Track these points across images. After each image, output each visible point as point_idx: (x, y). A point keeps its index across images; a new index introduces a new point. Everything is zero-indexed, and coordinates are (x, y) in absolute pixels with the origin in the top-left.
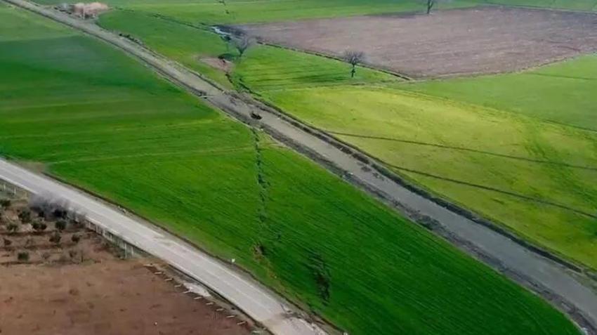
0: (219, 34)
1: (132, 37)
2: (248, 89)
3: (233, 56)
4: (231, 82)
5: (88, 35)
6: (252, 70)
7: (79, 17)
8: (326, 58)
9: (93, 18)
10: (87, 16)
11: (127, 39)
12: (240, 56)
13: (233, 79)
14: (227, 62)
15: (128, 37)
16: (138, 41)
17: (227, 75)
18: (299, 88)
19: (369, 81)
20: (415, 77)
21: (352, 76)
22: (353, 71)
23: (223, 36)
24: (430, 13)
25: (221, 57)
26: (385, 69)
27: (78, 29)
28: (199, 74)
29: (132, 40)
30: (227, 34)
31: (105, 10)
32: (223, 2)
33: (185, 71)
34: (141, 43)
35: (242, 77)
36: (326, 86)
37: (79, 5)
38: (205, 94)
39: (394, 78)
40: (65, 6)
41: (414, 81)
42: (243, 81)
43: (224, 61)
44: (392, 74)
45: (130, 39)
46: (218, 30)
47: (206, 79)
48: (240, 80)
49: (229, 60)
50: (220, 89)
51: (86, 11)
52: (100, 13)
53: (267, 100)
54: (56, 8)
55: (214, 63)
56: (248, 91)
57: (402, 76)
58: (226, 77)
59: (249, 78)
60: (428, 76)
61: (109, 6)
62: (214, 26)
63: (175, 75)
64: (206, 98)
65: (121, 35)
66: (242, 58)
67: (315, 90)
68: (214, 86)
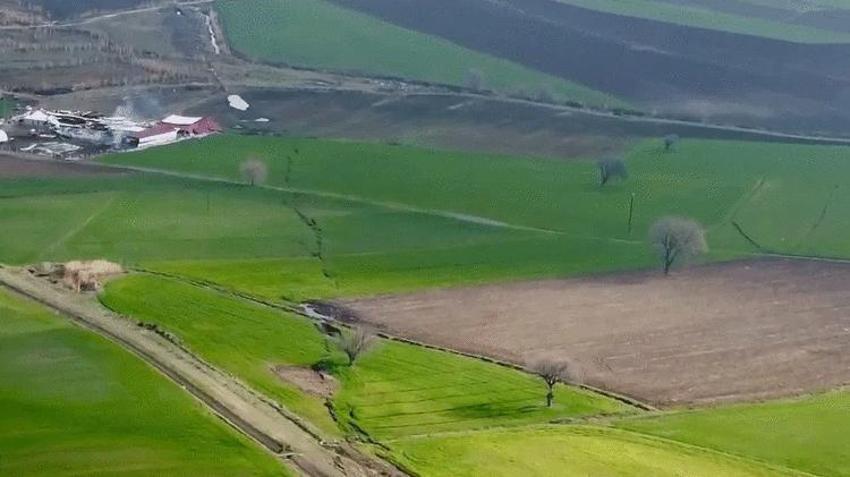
0: (313, 318)
1: (161, 330)
2: (366, 434)
3: (336, 365)
4: (335, 420)
5: (84, 326)
6: (370, 393)
7: (71, 288)
8: (499, 366)
9: (94, 290)
10: (85, 287)
11: (153, 333)
12: (350, 365)
13: (338, 413)
14: (326, 376)
15: (152, 328)
16: (172, 335)
17: (326, 405)
18: (457, 431)
19: (578, 413)
20: (660, 405)
21: (549, 405)
22: (550, 396)
23: (318, 323)
24: (669, 273)
25: (316, 368)
26: (604, 390)
27: (68, 313)
28: (277, 405)
29: (162, 334)
30: (327, 318)
31: (117, 273)
32: (319, 255)
33: (253, 399)
34: (177, 340)
35: (353, 408)
36: (503, 426)
37: (72, 266)
38: (288, 449)
39: (623, 408)
40: (48, 266)
41: (657, 412)
42: (356, 418)
43: (322, 377)
44: (617, 399)
45: (157, 332)
46: (310, 312)
47: (291, 414)
48: (351, 415)
49: (330, 374)
50: (315, 436)
51: (84, 277)
52: (106, 280)
53: (399, 458)
54: (32, 272)
55: (304, 380)
56: (364, 438)
57: (636, 402)
58: (326, 409)
59: (367, 412)
60: (680, 402)
61: (123, 265)
62: (303, 302)
63: (233, 407)
64: (289, 457)
65: (141, 325)
66: (353, 368)
67: (484, 434)
68: (305, 430)
